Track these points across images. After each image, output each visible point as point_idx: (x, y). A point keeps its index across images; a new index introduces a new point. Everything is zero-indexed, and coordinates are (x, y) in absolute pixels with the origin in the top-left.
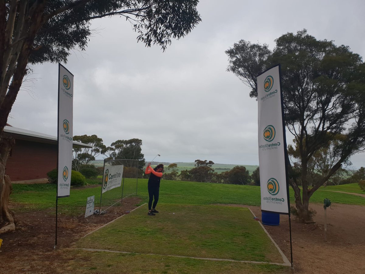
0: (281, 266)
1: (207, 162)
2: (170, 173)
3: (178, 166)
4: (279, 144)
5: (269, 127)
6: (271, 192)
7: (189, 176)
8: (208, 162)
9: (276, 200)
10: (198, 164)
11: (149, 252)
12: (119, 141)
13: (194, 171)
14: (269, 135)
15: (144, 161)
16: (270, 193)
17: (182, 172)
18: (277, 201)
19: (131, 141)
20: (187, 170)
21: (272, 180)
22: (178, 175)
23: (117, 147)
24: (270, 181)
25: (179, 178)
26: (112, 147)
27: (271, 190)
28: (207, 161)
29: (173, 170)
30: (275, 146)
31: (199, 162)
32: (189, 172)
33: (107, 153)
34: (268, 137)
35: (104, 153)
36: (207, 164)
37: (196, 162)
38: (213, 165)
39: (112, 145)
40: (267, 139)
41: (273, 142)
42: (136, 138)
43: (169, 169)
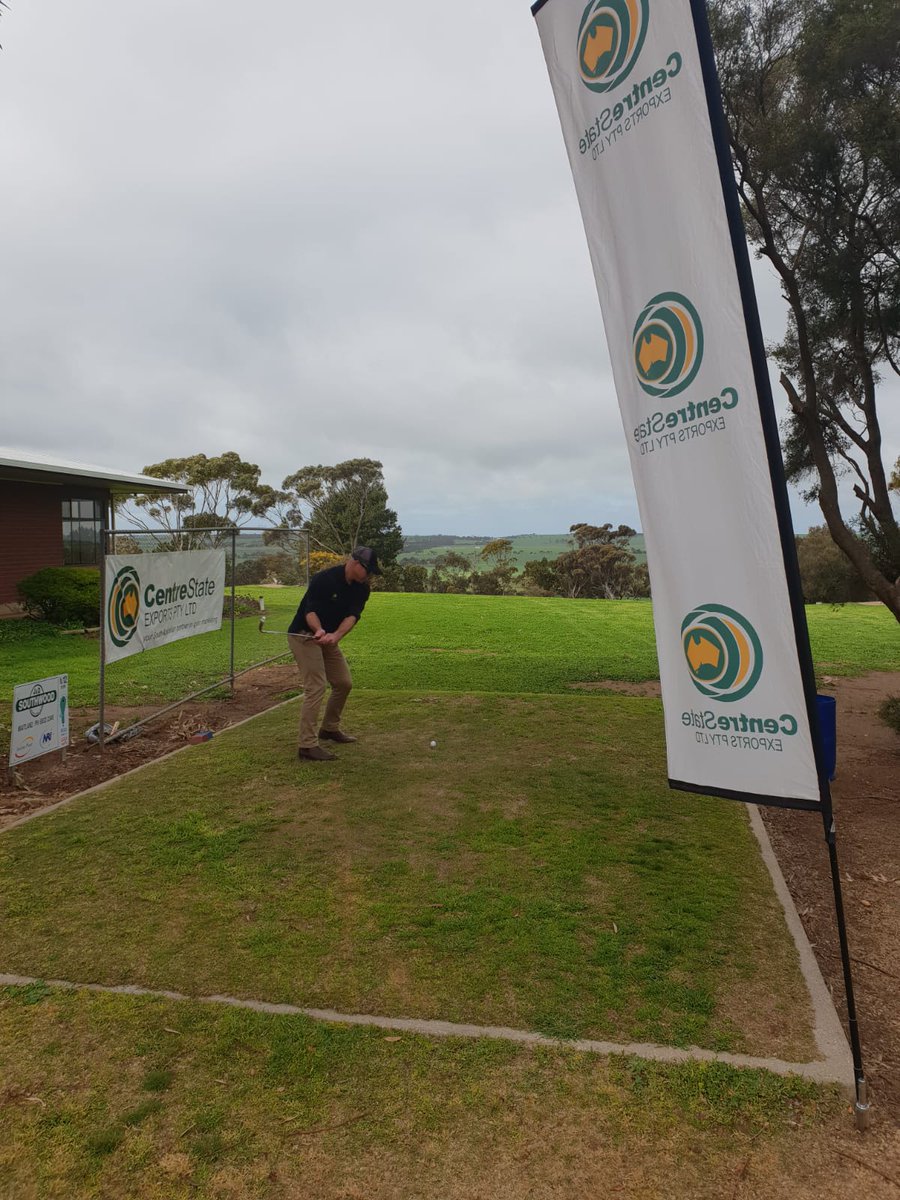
0: (796, 1081)
1: (611, 530)
2: (491, 569)
3: (516, 547)
4: (728, 398)
5: (657, 307)
6: (706, 684)
7: (554, 578)
8: (615, 529)
9: (744, 729)
10: (580, 538)
11: (125, 979)
12: (309, 472)
13: (568, 564)
14: (664, 359)
15: (399, 535)
16: (705, 691)
17: (528, 565)
18: (749, 734)
19: (345, 471)
20: (545, 560)
21: (708, 614)
22: (515, 575)
23: (305, 492)
24: (695, 624)
25: (519, 585)
26: (287, 492)
27: (705, 672)
28: (611, 526)
29: (500, 560)
30: (712, 416)
31: (583, 531)
32: (554, 564)
33: (270, 512)
34: (657, 370)
35: (261, 512)
36: (613, 536)
37: (574, 532)
38: (632, 540)
39: (286, 485)
40: (656, 384)
41: (694, 394)
42: (360, 457)
43: (485, 559)
